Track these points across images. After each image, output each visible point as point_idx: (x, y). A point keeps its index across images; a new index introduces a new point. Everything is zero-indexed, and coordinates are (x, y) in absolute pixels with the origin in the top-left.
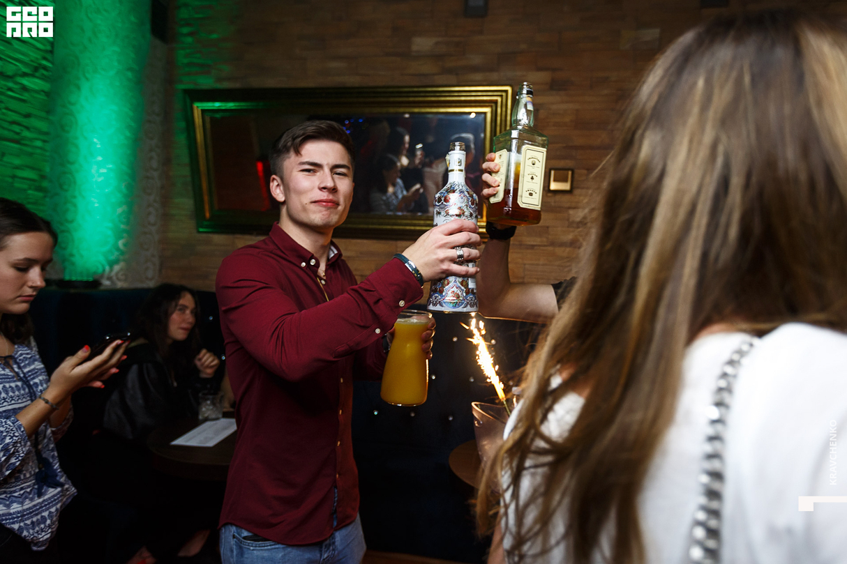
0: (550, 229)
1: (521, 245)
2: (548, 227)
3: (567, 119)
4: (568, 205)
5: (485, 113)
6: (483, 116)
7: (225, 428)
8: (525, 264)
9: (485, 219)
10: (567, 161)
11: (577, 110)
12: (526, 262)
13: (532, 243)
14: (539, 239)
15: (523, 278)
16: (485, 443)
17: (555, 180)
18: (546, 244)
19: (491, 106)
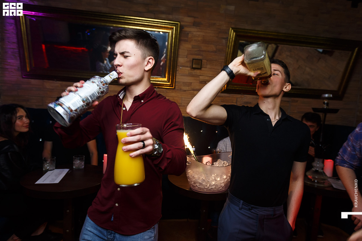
0: (192, 84)
1: (181, 90)
2: (191, 83)
3: (200, 39)
4: (199, 74)
5: (168, 33)
6: (167, 34)
7: (60, 174)
8: (182, 98)
9: (167, 78)
10: (199, 56)
11: (203, 35)
12: (182, 97)
13: (185, 89)
14: (188, 88)
15: (181, 103)
16: (189, 171)
17: (194, 64)
18: (190, 90)
19: (171, 30)
